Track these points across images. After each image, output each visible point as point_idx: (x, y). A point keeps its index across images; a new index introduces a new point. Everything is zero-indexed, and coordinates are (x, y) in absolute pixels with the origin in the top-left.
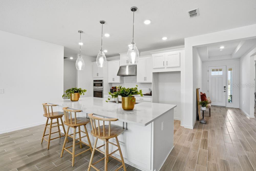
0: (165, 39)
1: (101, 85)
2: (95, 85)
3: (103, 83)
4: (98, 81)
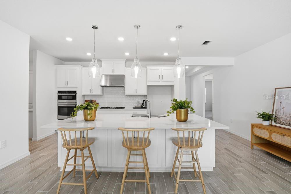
0: (166, 54)
1: (74, 98)
2: (60, 98)
3: (76, 96)
4: (68, 92)
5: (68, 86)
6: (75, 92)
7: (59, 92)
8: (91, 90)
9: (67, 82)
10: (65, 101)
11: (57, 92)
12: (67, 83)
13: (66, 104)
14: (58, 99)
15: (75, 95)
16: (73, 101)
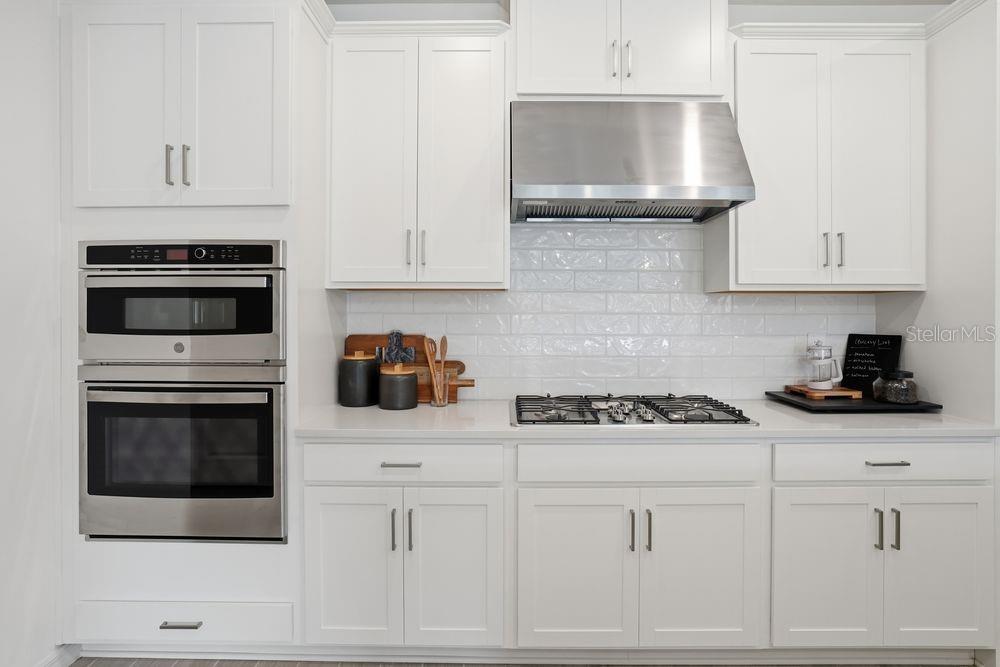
4: (194, 253)
5: (187, 196)
6: (261, 253)
7: (97, 254)
8: (414, 245)
9: (176, 155)
10: (160, 347)
11: (78, 257)
12: (175, 164)
13: (183, 375)
14: (90, 330)
15: (262, 283)
16: (247, 346)
